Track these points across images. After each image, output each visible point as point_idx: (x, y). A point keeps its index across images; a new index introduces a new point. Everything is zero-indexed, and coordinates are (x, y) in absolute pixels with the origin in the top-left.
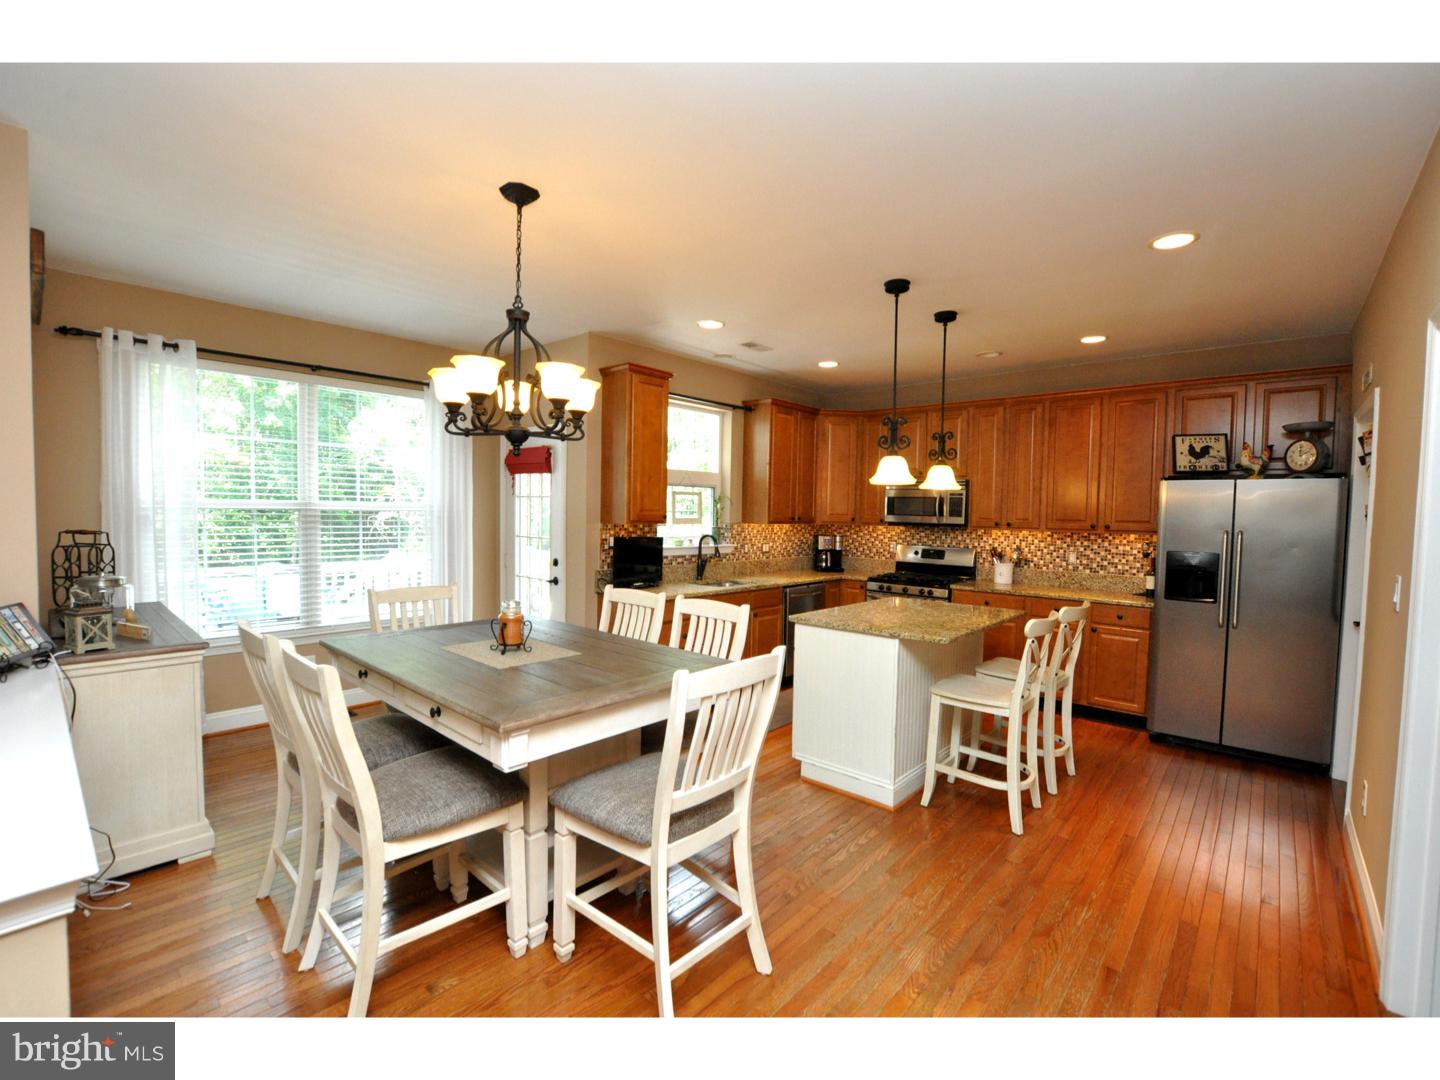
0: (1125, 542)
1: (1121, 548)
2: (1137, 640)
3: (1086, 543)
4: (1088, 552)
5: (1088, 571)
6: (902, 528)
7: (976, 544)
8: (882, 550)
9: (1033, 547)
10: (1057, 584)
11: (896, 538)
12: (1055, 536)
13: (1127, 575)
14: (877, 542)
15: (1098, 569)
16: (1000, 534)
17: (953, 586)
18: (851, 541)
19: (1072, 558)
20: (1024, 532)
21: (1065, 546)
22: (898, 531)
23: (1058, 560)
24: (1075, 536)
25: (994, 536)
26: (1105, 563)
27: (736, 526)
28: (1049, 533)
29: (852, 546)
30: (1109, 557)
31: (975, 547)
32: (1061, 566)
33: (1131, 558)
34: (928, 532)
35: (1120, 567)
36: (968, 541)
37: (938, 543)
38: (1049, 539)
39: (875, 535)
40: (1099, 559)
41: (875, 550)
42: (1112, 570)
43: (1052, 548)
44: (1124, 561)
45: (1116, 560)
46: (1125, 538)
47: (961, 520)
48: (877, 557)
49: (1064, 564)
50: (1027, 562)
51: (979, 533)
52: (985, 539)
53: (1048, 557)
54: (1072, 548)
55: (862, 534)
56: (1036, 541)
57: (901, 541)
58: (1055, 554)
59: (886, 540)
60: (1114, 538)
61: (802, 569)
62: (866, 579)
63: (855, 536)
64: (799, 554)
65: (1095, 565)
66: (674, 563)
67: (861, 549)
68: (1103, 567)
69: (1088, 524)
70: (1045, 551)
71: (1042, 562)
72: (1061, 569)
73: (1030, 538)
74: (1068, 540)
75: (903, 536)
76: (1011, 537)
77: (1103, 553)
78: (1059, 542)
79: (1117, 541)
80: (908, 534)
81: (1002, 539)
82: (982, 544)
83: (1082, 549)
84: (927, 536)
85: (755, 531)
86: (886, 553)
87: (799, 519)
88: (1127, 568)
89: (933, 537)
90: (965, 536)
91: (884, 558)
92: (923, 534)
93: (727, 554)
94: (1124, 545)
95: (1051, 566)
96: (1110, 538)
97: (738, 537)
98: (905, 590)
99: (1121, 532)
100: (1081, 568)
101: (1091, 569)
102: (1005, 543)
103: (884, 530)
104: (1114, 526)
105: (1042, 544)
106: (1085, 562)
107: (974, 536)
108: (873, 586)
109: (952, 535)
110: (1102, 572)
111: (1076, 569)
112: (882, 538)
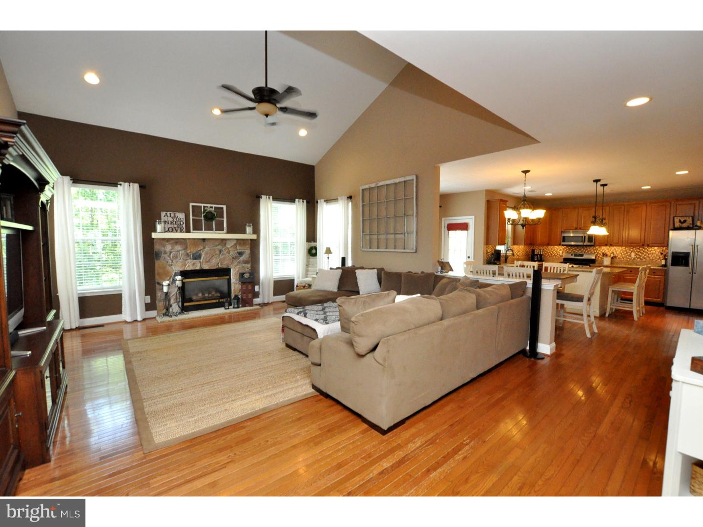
0: (653, 250)
1: (652, 252)
2: (660, 279)
3: (638, 250)
4: (639, 253)
5: (639, 260)
6: (565, 247)
8: (556, 254)
9: (618, 252)
10: (627, 264)
11: (562, 250)
12: (627, 248)
13: (654, 260)
16: (605, 248)
19: (633, 255)
20: (614, 247)
21: (630, 251)
22: (563, 248)
23: (627, 256)
24: (635, 248)
25: (603, 249)
26: (646, 257)
28: (624, 247)
29: (544, 253)
30: (647, 255)
31: (595, 253)
33: (655, 255)
35: (651, 258)
36: (592, 251)
38: (624, 249)
39: (554, 249)
40: (643, 256)
41: (554, 254)
42: (648, 259)
43: (625, 252)
45: (650, 256)
46: (654, 248)
47: (593, 244)
49: (630, 257)
50: (615, 257)
51: (597, 248)
52: (599, 250)
53: (624, 255)
54: (633, 252)
55: (548, 248)
56: (619, 250)
57: (564, 251)
58: (626, 254)
59: (559, 251)
63: (545, 250)
65: (641, 258)
68: (644, 258)
69: (641, 244)
70: (623, 253)
71: (621, 257)
72: (629, 259)
73: (617, 249)
74: (632, 249)
75: (565, 249)
76: (610, 249)
77: (645, 254)
78: (628, 250)
79: (650, 250)
81: (606, 250)
82: (598, 252)
83: (637, 253)
84: (575, 249)
86: (558, 255)
88: (654, 258)
89: (578, 249)
90: (591, 249)
91: (557, 257)
95: (625, 258)
96: (648, 249)
99: (652, 246)
100: (636, 259)
102: (608, 251)
103: (558, 247)
104: (650, 245)
105: (622, 251)
106: (638, 256)
107: (595, 249)
109: (586, 249)
110: (644, 260)
111: (634, 259)
112: (557, 250)
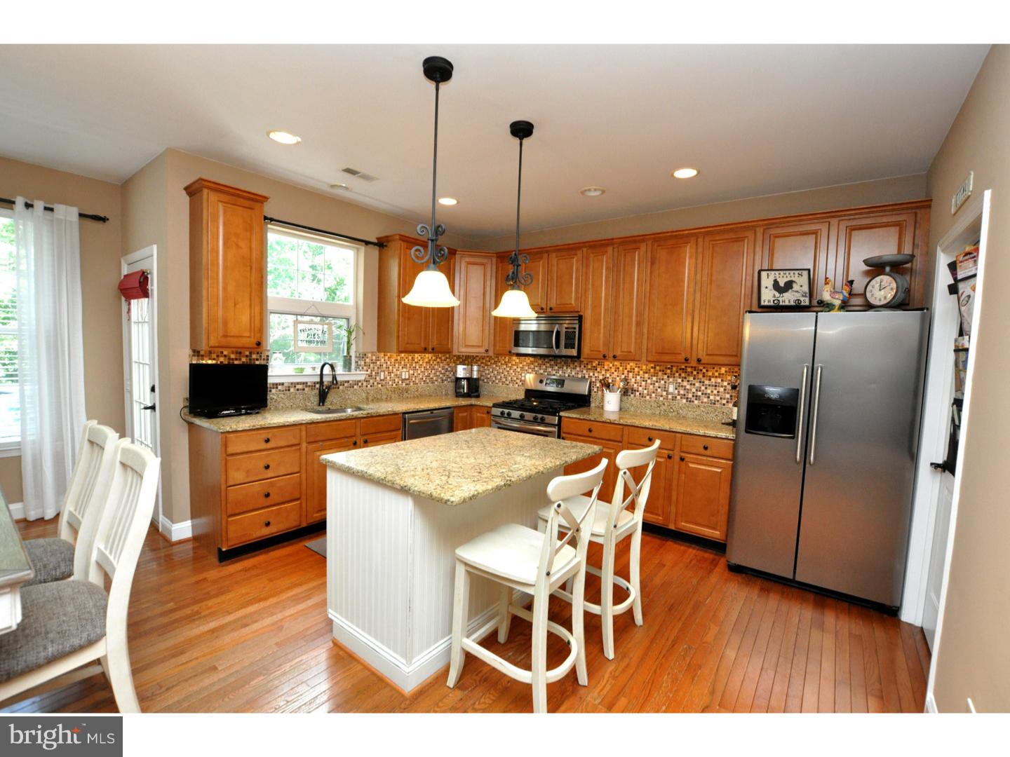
0: (717, 374)
1: (713, 380)
2: (719, 470)
3: (683, 375)
4: (685, 383)
5: (684, 401)
6: (532, 359)
7: (591, 374)
8: (515, 379)
9: (638, 378)
10: (658, 413)
11: (527, 368)
12: (658, 368)
13: (718, 405)
14: (512, 371)
15: (693, 399)
16: (611, 365)
17: (562, 414)
18: (491, 370)
19: (671, 389)
20: (631, 364)
21: (665, 377)
22: (529, 361)
23: (659, 390)
24: (674, 369)
25: (606, 368)
26: (699, 394)
27: (370, 355)
28: (653, 365)
29: (492, 374)
30: (703, 388)
31: (590, 377)
32: (662, 396)
33: (722, 389)
34: (552, 363)
35: (712, 397)
36: (585, 372)
37: (560, 372)
38: (652, 370)
39: (510, 365)
40: (694, 390)
41: (510, 378)
42: (705, 400)
43: (654, 379)
44: (715, 392)
45: (709, 391)
46: (717, 371)
47: (574, 352)
48: (511, 385)
49: (664, 393)
50: (633, 391)
51: (594, 364)
52: (599, 370)
53: (651, 387)
54: (671, 380)
55: (500, 364)
56: (641, 372)
57: (530, 370)
58: (657, 384)
59: (519, 370)
60: (707, 371)
61: (446, 395)
62: (491, 405)
63: (494, 366)
64: (443, 381)
65: (690, 396)
66: (292, 390)
67: (499, 377)
68: (697, 397)
69: (681, 358)
70: (649, 381)
71: (646, 392)
72: (661, 399)
73: (636, 369)
74: (669, 371)
75: (532, 366)
76: (621, 368)
77: (697, 385)
78: (660, 373)
79: (710, 374)
80: (536, 364)
81: (613, 370)
82: (596, 375)
83: (680, 380)
84: (551, 366)
85: (393, 360)
86: (518, 381)
87: (433, 349)
88: (718, 398)
89: (556, 368)
90: (582, 367)
91: (517, 385)
92: (548, 365)
93: (360, 381)
94: (716, 377)
95: (653, 395)
96: (704, 370)
97: (372, 365)
98: (522, 416)
99: (714, 365)
100: (679, 397)
101: (687, 398)
102: (616, 373)
103: (517, 361)
104: (705, 359)
105: (646, 375)
106: (682, 392)
107: (589, 367)
108: (497, 411)
109: (570, 366)
110: (696, 402)
111: (674, 398)
112: (515, 367)
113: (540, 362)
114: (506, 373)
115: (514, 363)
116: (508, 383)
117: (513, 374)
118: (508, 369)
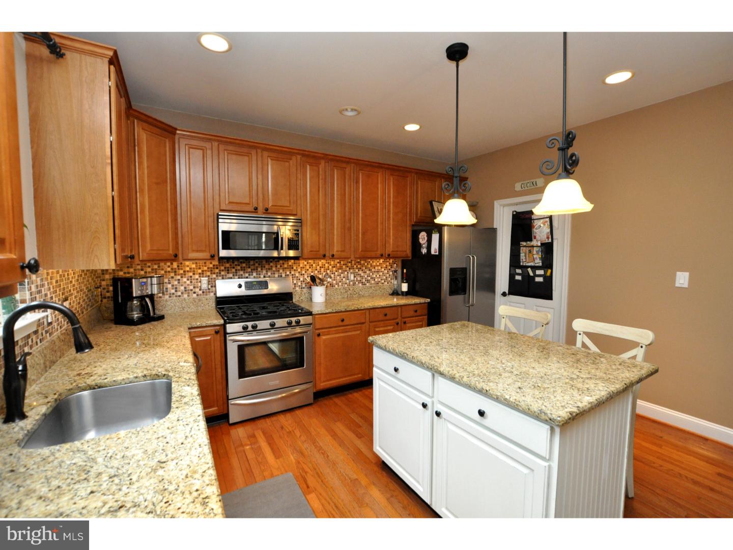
0: (378, 264)
1: (376, 268)
3: (359, 266)
4: (360, 272)
5: (360, 285)
6: (216, 264)
7: (288, 273)
8: (191, 287)
10: (346, 296)
11: (209, 273)
12: (342, 263)
13: (380, 284)
14: (185, 280)
15: (366, 282)
16: (306, 263)
19: (352, 277)
20: (322, 261)
21: (348, 269)
22: (211, 266)
23: (344, 279)
24: (353, 262)
25: (301, 265)
26: (369, 278)
28: (338, 261)
30: (371, 274)
31: (287, 275)
32: (346, 284)
33: (381, 274)
34: (244, 265)
35: (376, 280)
36: (281, 271)
37: (255, 274)
38: (338, 265)
39: (181, 272)
40: (366, 276)
41: (182, 288)
42: (373, 282)
43: (340, 271)
44: (378, 276)
45: (374, 276)
46: (378, 262)
48: (185, 296)
49: (348, 281)
51: (290, 263)
52: (295, 268)
53: (338, 277)
54: (351, 271)
56: (330, 267)
58: (342, 275)
60: (373, 262)
65: (364, 280)
68: (368, 281)
70: (336, 273)
71: (334, 282)
72: (346, 286)
73: (327, 265)
74: (349, 264)
75: (217, 271)
76: (314, 265)
77: (368, 272)
78: (344, 267)
79: (374, 264)
80: (222, 268)
81: (308, 267)
82: (293, 273)
83: (357, 270)
86: (197, 290)
88: (380, 280)
89: (249, 270)
90: (278, 266)
91: (195, 295)
92: (239, 268)
94: (378, 266)
95: (340, 284)
98: (273, 325)
100: (357, 283)
101: (362, 283)
102: (310, 270)
103: (194, 266)
105: (334, 269)
106: (359, 279)
107: (286, 266)
110: (368, 284)
111: (354, 284)
112: (191, 274)
113: (228, 265)
114: (176, 283)
115: (188, 269)
116: (179, 293)
117: (188, 282)
118: (179, 277)
